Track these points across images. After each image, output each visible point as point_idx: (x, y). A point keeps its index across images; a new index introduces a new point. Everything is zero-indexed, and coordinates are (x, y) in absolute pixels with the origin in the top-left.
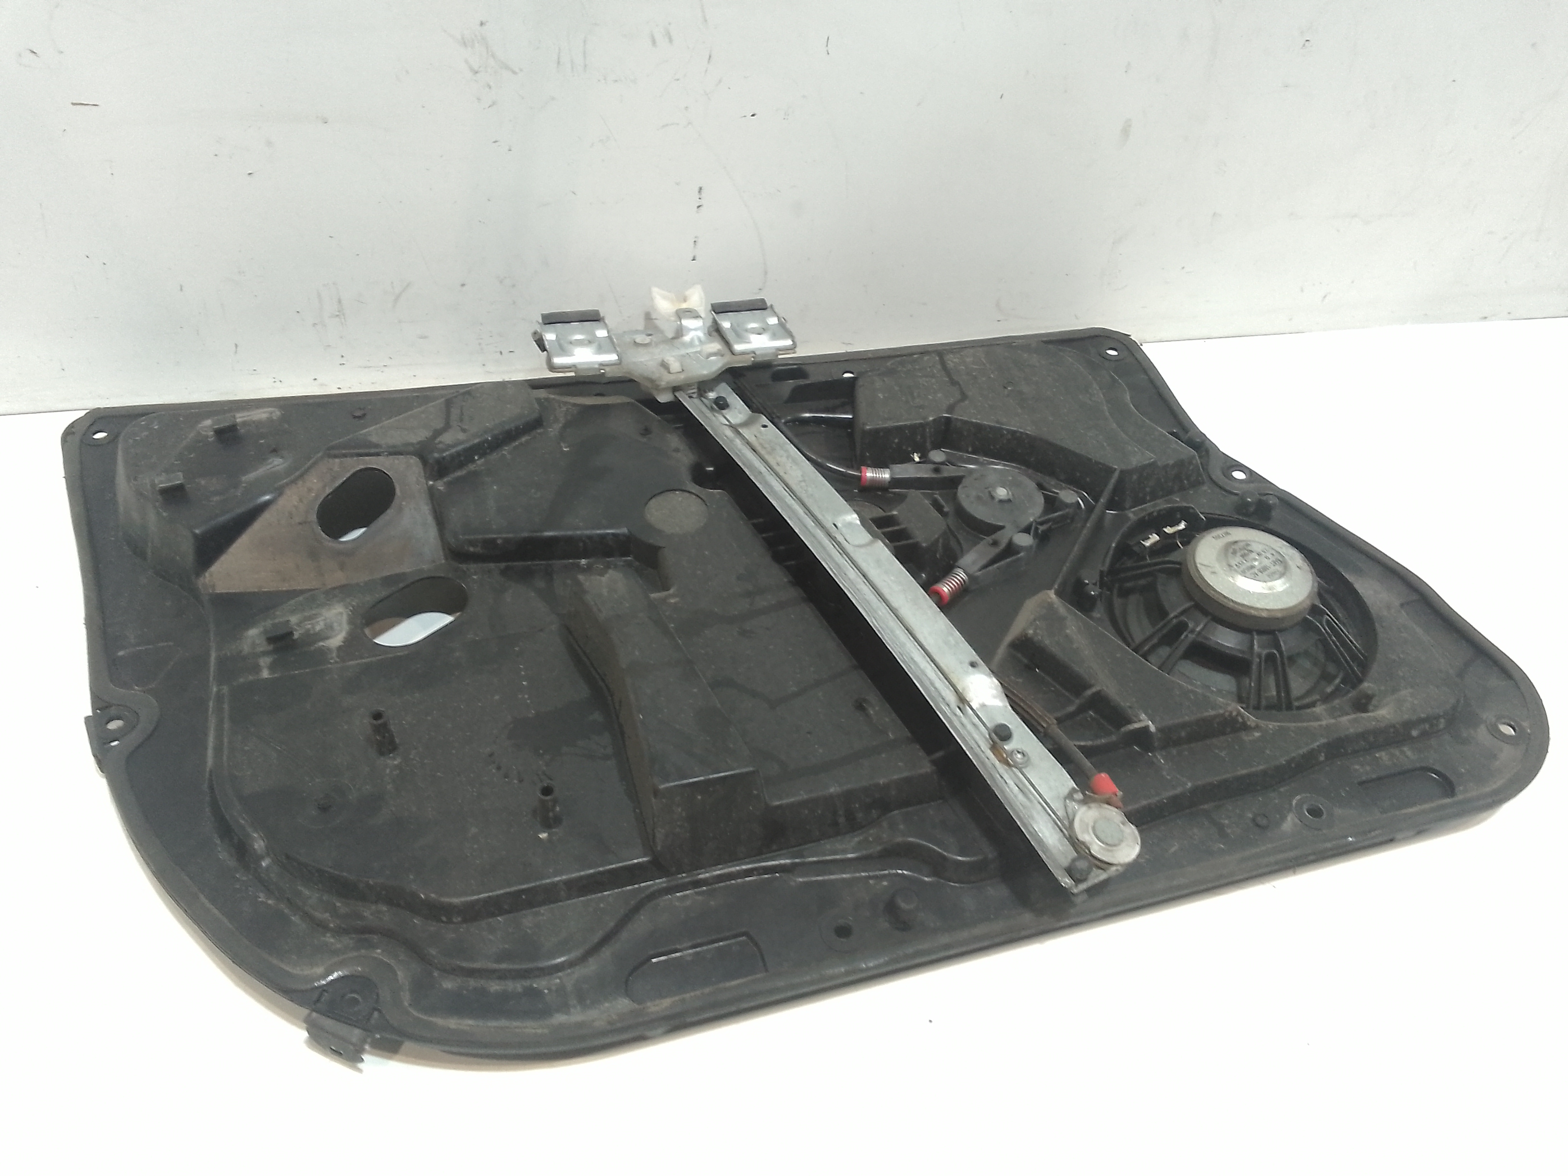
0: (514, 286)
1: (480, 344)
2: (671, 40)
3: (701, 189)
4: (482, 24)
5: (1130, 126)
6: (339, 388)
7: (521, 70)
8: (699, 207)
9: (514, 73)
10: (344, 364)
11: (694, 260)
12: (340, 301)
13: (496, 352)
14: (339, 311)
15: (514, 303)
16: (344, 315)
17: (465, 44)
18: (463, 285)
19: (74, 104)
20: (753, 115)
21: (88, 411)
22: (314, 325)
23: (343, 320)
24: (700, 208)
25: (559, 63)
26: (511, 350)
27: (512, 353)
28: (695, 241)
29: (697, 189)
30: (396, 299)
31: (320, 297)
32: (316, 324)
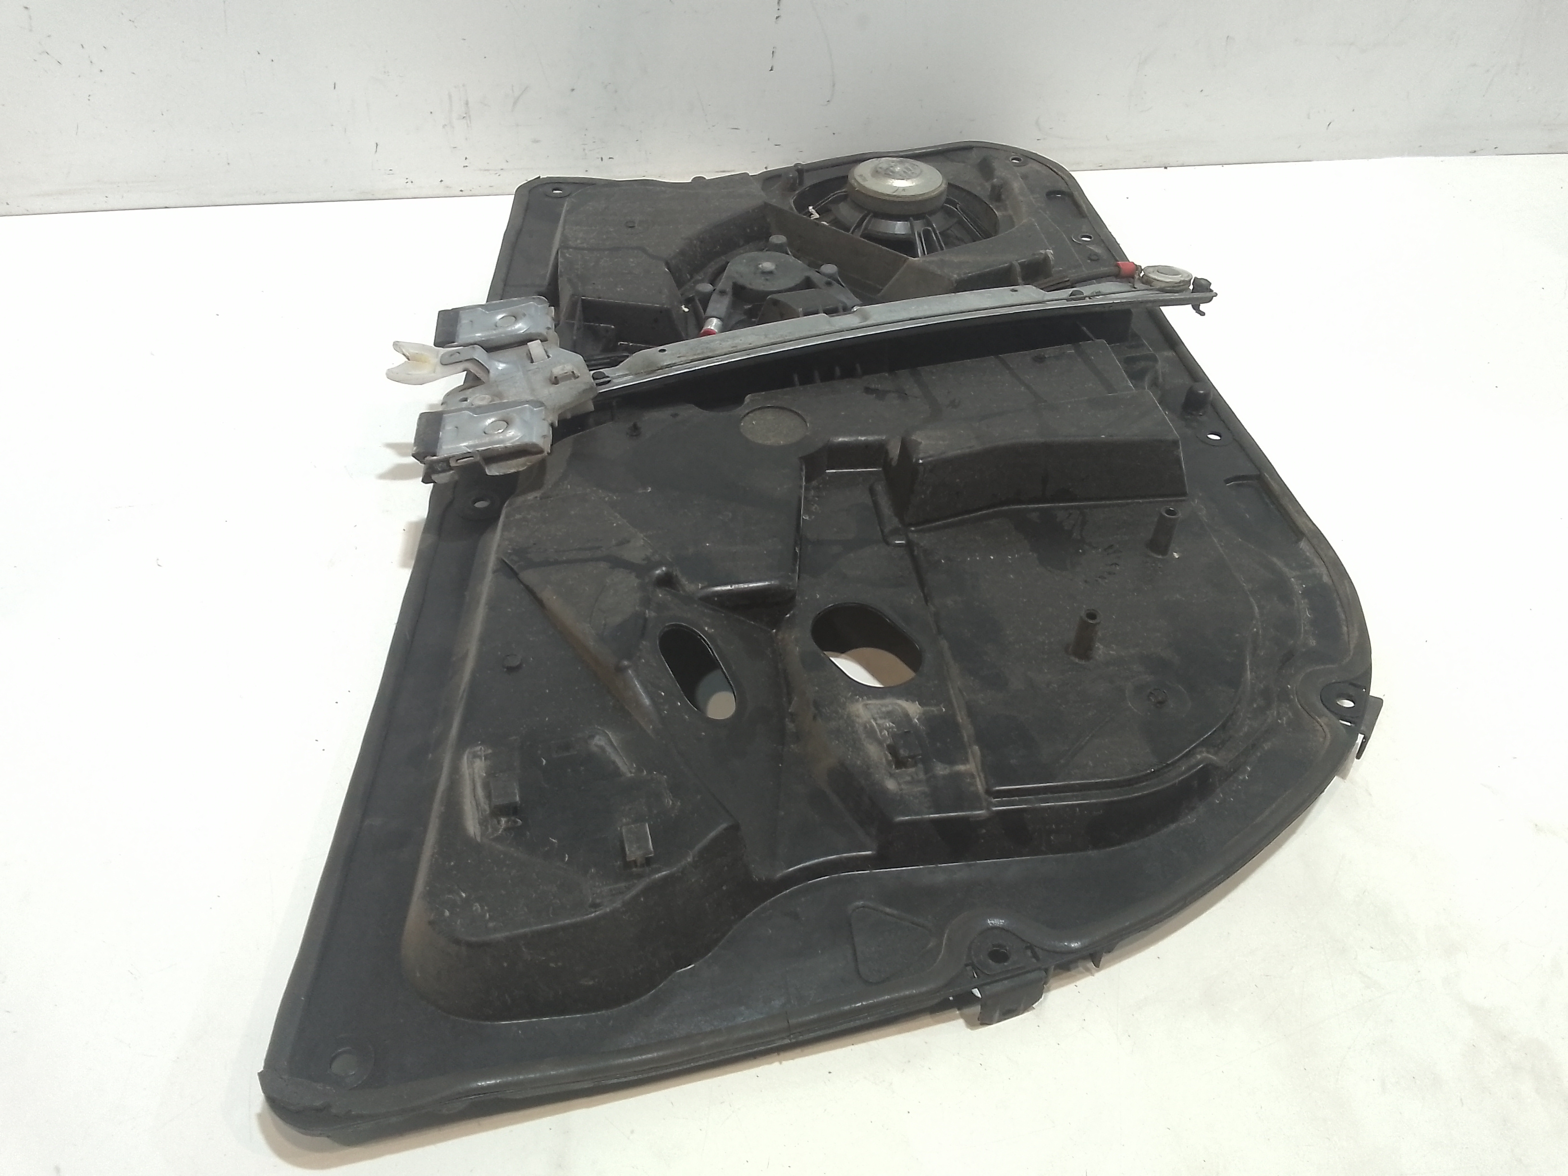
0: (615, 92)
1: (584, 150)
6: (461, 191)
8: (775, 19)
10: (467, 166)
11: (771, 70)
12: (467, 103)
13: (598, 158)
14: (466, 113)
15: (615, 108)
16: (470, 116)
18: (573, 90)
22: (444, 126)
23: (469, 122)
24: (779, 19)
26: (611, 157)
27: (611, 160)
28: (773, 52)
30: (515, 103)
31: (450, 97)
32: (445, 125)
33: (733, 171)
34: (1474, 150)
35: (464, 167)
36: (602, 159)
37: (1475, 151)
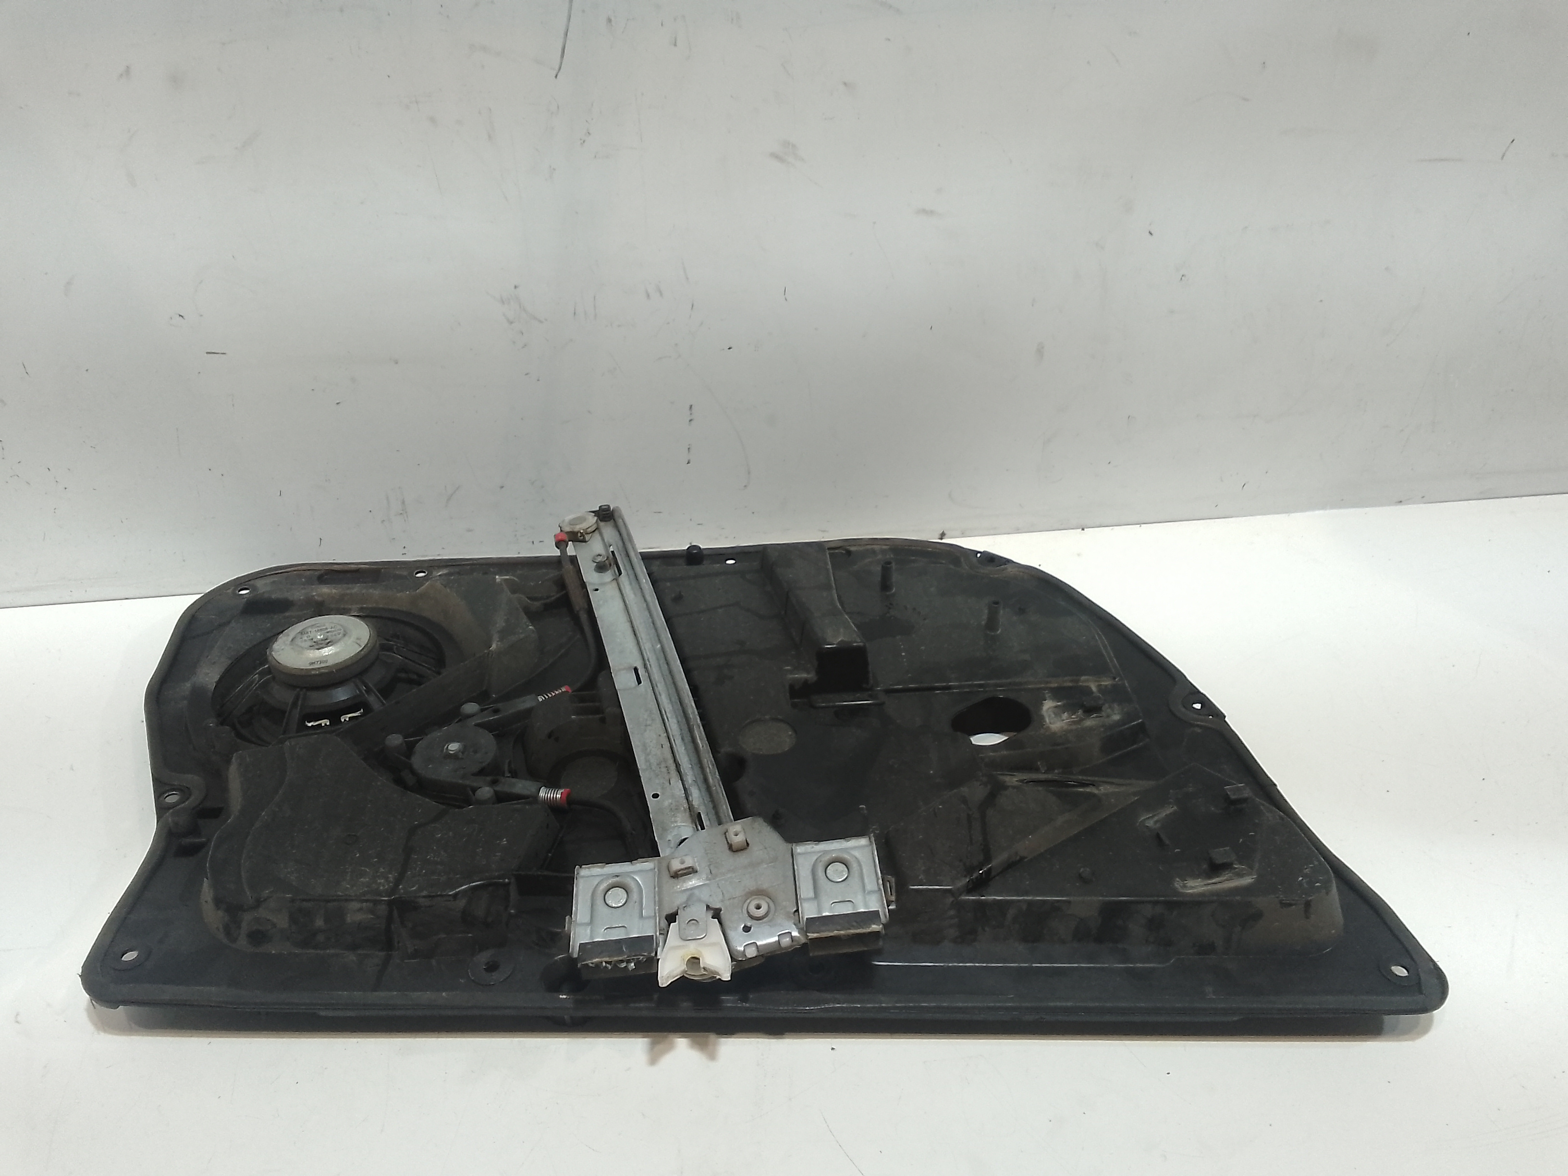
0: (543, 487)
1: (516, 536)
2: (661, 294)
3: (691, 406)
4: (516, 287)
5: (1043, 348)
7: (546, 320)
8: (691, 420)
9: (541, 322)
10: (405, 554)
11: (688, 463)
12: (403, 502)
13: (529, 542)
14: (403, 510)
15: (543, 500)
16: (406, 512)
17: (503, 302)
18: (502, 487)
19: (207, 353)
20: (729, 348)
21: (203, 595)
23: (406, 517)
24: (692, 422)
25: (575, 313)
27: (542, 543)
28: (689, 448)
29: (688, 407)
30: (449, 499)
31: (387, 498)
32: (384, 521)
33: (658, 548)
34: (1400, 500)
35: (403, 554)
36: (533, 542)
37: (1401, 502)
